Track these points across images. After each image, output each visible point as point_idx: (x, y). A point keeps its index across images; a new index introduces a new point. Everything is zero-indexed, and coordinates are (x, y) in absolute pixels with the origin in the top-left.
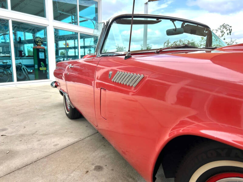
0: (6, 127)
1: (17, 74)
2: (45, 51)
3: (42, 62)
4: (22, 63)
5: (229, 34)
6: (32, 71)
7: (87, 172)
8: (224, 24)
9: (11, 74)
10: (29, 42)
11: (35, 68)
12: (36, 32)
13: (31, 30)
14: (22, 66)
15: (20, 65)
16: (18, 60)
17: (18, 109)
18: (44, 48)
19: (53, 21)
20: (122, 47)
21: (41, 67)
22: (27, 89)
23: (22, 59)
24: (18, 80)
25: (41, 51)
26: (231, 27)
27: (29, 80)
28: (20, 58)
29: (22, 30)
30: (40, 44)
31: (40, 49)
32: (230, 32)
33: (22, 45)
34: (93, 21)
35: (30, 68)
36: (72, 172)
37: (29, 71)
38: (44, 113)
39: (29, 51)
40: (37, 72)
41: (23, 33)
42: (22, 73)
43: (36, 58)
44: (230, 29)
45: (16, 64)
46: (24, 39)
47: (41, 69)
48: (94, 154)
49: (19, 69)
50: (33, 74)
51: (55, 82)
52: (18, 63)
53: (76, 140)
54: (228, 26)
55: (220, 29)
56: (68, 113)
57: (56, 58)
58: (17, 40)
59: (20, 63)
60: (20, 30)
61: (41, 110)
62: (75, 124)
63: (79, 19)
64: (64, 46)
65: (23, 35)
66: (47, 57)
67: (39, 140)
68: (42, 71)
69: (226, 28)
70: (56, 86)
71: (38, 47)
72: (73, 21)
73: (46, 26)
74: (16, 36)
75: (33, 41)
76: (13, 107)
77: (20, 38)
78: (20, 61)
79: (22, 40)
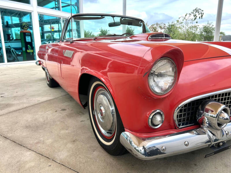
0: (3, 92)
1: (7, 56)
2: (31, 35)
3: (29, 44)
4: (11, 46)
5: (201, 17)
6: (20, 53)
7: (56, 111)
8: (197, 8)
9: (2, 56)
10: (16, 25)
11: (23, 51)
12: (23, 16)
13: (17, 14)
14: (11, 49)
15: (10, 48)
16: (7, 44)
17: (11, 82)
18: (30, 32)
19: (37, 7)
20: (105, 30)
21: (29, 49)
22: (17, 68)
23: (11, 42)
24: (9, 61)
25: (27, 35)
26: (203, 11)
27: (18, 61)
28: (9, 41)
29: (9, 14)
30: (26, 28)
31: (27, 33)
32: (202, 16)
33: (10, 29)
34: (75, 6)
35: (18, 51)
36: (47, 111)
37: (17, 53)
38: (31, 84)
39: (16, 35)
40: (25, 55)
41: (10, 17)
42: (12, 55)
43: (23, 41)
44: (202, 13)
45: (5, 47)
46: (11, 23)
47: (28, 51)
48: (63, 104)
49: (8, 52)
50: (21, 56)
51: (39, 61)
52: (7, 46)
53: (52, 98)
54: (200, 11)
55: (193, 13)
56: (48, 83)
57: (42, 41)
58: (5, 24)
59: (9, 46)
60: (7, 14)
61: (29, 82)
62: (53, 90)
63: (61, 5)
64: (50, 30)
65: (10, 19)
66: (33, 40)
67: (27, 99)
68: (30, 53)
69: (199, 12)
70: (40, 64)
71: (24, 31)
72: (57, 6)
73: (31, 12)
74: (3, 20)
75: (20, 25)
76: (6, 81)
77: (7, 22)
78: (9, 44)
79: (9, 24)
